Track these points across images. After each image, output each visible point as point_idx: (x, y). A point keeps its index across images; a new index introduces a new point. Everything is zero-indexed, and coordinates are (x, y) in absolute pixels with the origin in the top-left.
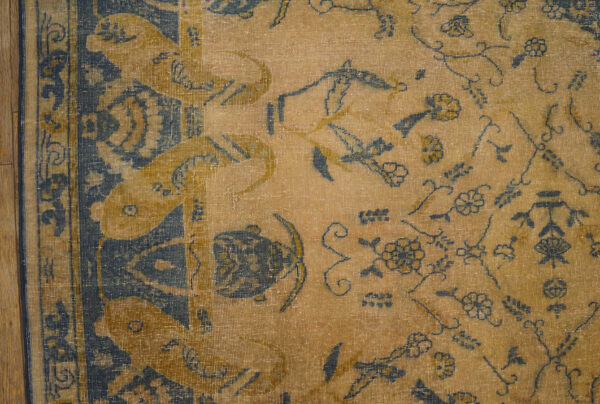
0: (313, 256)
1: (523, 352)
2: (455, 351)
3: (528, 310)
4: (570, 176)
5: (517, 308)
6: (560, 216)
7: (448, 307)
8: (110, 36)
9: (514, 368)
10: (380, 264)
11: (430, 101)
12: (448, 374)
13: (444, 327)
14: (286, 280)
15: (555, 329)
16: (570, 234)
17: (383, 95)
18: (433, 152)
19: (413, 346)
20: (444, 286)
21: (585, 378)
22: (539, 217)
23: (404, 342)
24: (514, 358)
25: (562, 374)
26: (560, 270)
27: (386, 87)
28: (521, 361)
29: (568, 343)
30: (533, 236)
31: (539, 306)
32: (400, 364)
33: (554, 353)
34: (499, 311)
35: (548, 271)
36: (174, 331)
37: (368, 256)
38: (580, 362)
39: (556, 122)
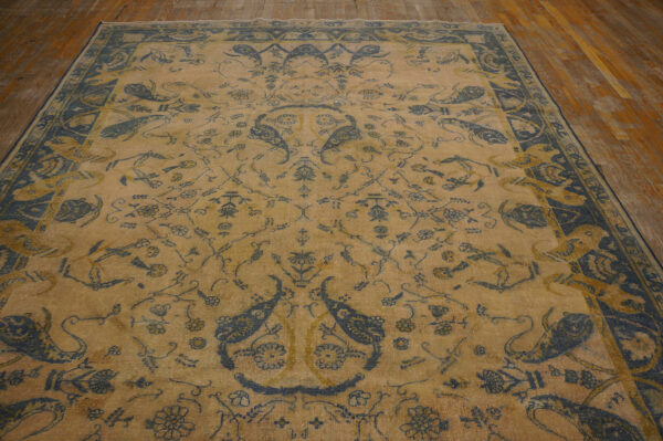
0: (105, 210)
1: (199, 250)
2: (161, 247)
3: (207, 233)
4: (244, 187)
5: (202, 233)
6: (235, 201)
7: (164, 231)
8: (56, 142)
9: (193, 256)
10: (136, 213)
11: (183, 163)
12: (154, 255)
13: (159, 237)
14: (89, 216)
15: (219, 242)
16: (238, 207)
17: (162, 161)
18: (177, 178)
19: (139, 243)
20: (164, 222)
21: (234, 263)
22: (224, 201)
23: (135, 241)
24: (194, 251)
25: (220, 260)
26: (230, 219)
27: (164, 158)
28: (197, 254)
29: (227, 247)
30: (219, 207)
31: (214, 232)
32: (129, 250)
33: (217, 250)
34: (191, 232)
35: (224, 220)
36: (27, 232)
37: (131, 210)
38: (231, 256)
39: (243, 170)
